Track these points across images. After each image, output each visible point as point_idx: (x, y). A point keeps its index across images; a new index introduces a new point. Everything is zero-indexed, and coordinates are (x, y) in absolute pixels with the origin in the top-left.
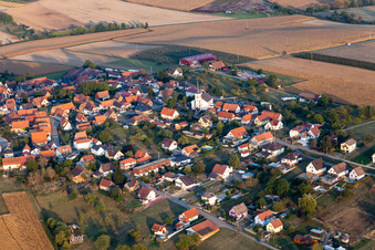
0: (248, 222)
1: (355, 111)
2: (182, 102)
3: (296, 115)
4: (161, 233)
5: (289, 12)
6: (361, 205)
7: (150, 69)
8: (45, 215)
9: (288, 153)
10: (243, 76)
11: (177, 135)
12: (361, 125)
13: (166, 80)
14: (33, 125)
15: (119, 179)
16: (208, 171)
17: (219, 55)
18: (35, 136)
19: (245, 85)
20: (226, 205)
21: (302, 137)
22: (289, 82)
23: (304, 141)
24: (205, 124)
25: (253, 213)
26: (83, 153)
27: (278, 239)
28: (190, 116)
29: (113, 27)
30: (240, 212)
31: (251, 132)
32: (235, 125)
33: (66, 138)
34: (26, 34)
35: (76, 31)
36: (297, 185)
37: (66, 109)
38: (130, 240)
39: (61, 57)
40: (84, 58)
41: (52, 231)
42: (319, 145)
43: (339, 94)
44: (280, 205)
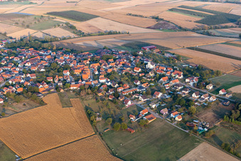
0: (168, 116)
1: (212, 72)
2: (143, 65)
3: (188, 73)
4: (133, 118)
5: (185, 30)
6: (214, 111)
8: (87, 109)
9: (185, 88)
10: (167, 55)
11: (140, 79)
12: (214, 78)
13: (136, 56)
14: (83, 72)
15: (117, 95)
16: (152, 94)
17: (157, 47)
18: (84, 76)
19: (168, 59)
20: (159, 108)
21: (191, 82)
22: (185, 59)
23: (191, 83)
24: (151, 74)
25: (170, 112)
26: (102, 84)
27: (180, 124)
28: (146, 71)
29: (115, 33)
30: (165, 111)
31: (170, 79)
32: (164, 76)
33: (96, 77)
34: (81, 34)
35: (101, 34)
36: (188, 102)
37: (96, 65)
38: (120, 121)
39: (94, 44)
41: (89, 115)
42: (197, 86)
43: (205, 65)
44: (181, 109)
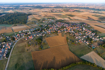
0: (85, 42)
1: (99, 32)
2: (82, 28)
3: (93, 32)
4: (77, 42)
5: (95, 20)
6: (98, 43)
7: (80, 24)
8: (67, 37)
9: (91, 36)
10: (89, 26)
11: (81, 32)
12: (99, 34)
13: (81, 26)
14: (68, 29)
15: (74, 35)
16: (83, 36)
17: (87, 24)
18: (68, 30)
19: (89, 28)
20: (84, 40)
21: (93, 34)
22: (93, 28)
23: (93, 35)
24: (84, 31)
25: (86, 41)
26: (72, 32)
27: (88, 45)
28: (83, 30)
29: (78, 20)
30: (85, 41)
31: (88, 33)
32: (87, 32)
33: (71, 30)
34: (71, 20)
35: (75, 20)
36: (91, 39)
37: (72, 27)
38: (74, 42)
39: (73, 22)
40: (75, 22)
41: (67, 39)
42: (95, 35)
43: (98, 30)
44: (89, 41)
